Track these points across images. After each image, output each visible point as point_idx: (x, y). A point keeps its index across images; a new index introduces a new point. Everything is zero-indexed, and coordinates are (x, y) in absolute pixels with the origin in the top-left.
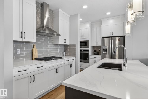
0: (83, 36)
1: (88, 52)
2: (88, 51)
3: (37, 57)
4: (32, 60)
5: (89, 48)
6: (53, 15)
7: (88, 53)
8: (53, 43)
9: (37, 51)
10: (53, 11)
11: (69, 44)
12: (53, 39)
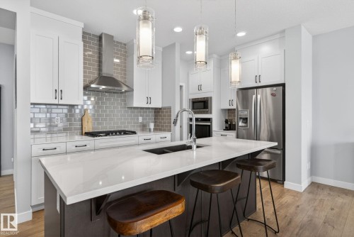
0: (200, 88)
1: (209, 124)
2: (209, 120)
3: (91, 130)
4: (82, 135)
5: (211, 113)
6: (126, 52)
7: (209, 126)
8: (125, 104)
9: (91, 120)
10: (125, 44)
11: (160, 107)
12: (125, 96)
